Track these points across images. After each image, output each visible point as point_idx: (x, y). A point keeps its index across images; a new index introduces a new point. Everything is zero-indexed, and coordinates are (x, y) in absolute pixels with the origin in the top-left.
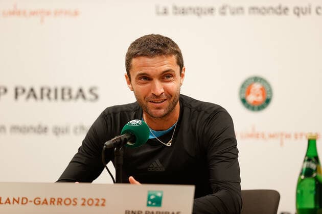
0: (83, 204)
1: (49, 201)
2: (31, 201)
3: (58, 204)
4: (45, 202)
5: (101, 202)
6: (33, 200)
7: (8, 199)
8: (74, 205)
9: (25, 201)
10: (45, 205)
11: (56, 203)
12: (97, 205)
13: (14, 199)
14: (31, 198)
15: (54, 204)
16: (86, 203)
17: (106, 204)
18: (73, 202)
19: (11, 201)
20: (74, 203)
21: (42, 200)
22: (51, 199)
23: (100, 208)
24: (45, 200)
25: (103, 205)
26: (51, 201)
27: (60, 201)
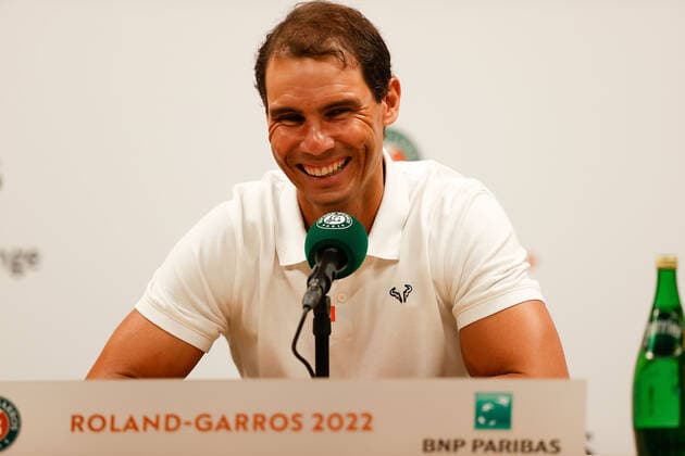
0: (318, 428)
1: (232, 421)
2: (188, 423)
3: (255, 428)
4: (224, 424)
5: (361, 422)
6: (191, 419)
7: (131, 419)
8: (295, 429)
9: (173, 423)
10: (223, 432)
11: (250, 425)
12: (352, 428)
13: (146, 420)
14: (188, 415)
15: (246, 429)
16: (324, 424)
17: (373, 424)
18: (292, 424)
19: (140, 423)
20: (296, 426)
21: (216, 421)
22: (238, 416)
23: (359, 435)
24: (224, 419)
25: (366, 428)
26: (238, 423)
27: (259, 422)
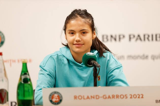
0: (131, 98)
1: (111, 96)
4: (109, 97)
5: (141, 96)
6: (102, 96)
7: (88, 97)
9: (98, 97)
10: (109, 99)
11: (115, 97)
12: (139, 97)
16: (132, 97)
18: (125, 97)
19: (90, 97)
21: (107, 96)
23: (141, 99)
25: (142, 97)
26: (113, 97)
27: (117, 97)
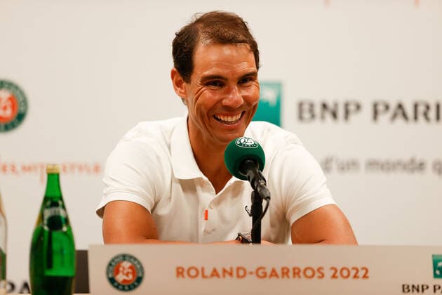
0: (334, 276)
1: (279, 272)
2: (251, 273)
3: (294, 276)
4: (274, 273)
5: (361, 273)
6: (254, 270)
7: (215, 270)
8: (319, 277)
9: (241, 273)
10: (274, 279)
11: (291, 274)
12: (355, 276)
13: (224, 271)
14: (251, 268)
15: (288, 277)
16: (338, 274)
17: (368, 275)
18: (317, 274)
19: (220, 272)
20: (320, 275)
21: (269, 271)
22: (283, 269)
23: (360, 281)
24: (274, 271)
25: (365, 277)
26: (283, 273)
27: (297, 272)
